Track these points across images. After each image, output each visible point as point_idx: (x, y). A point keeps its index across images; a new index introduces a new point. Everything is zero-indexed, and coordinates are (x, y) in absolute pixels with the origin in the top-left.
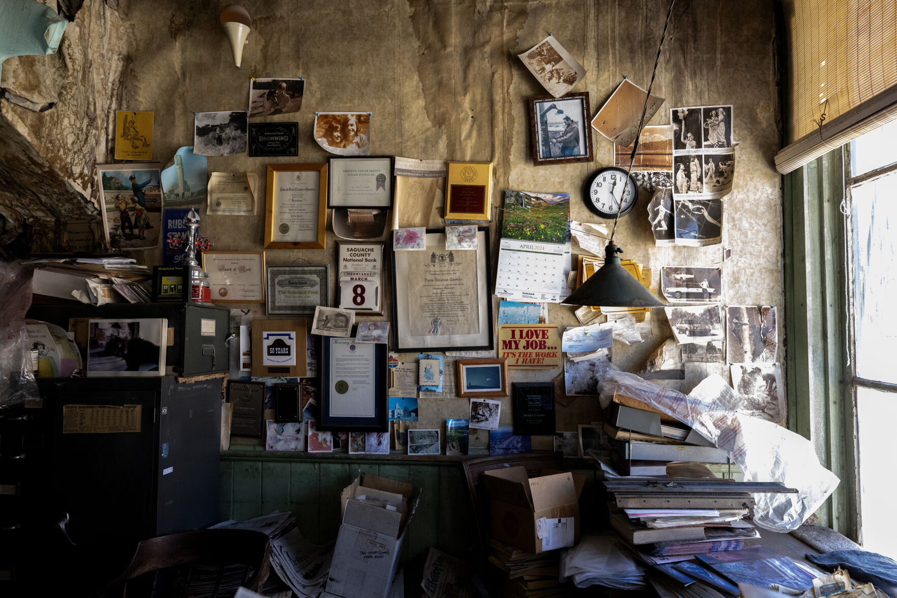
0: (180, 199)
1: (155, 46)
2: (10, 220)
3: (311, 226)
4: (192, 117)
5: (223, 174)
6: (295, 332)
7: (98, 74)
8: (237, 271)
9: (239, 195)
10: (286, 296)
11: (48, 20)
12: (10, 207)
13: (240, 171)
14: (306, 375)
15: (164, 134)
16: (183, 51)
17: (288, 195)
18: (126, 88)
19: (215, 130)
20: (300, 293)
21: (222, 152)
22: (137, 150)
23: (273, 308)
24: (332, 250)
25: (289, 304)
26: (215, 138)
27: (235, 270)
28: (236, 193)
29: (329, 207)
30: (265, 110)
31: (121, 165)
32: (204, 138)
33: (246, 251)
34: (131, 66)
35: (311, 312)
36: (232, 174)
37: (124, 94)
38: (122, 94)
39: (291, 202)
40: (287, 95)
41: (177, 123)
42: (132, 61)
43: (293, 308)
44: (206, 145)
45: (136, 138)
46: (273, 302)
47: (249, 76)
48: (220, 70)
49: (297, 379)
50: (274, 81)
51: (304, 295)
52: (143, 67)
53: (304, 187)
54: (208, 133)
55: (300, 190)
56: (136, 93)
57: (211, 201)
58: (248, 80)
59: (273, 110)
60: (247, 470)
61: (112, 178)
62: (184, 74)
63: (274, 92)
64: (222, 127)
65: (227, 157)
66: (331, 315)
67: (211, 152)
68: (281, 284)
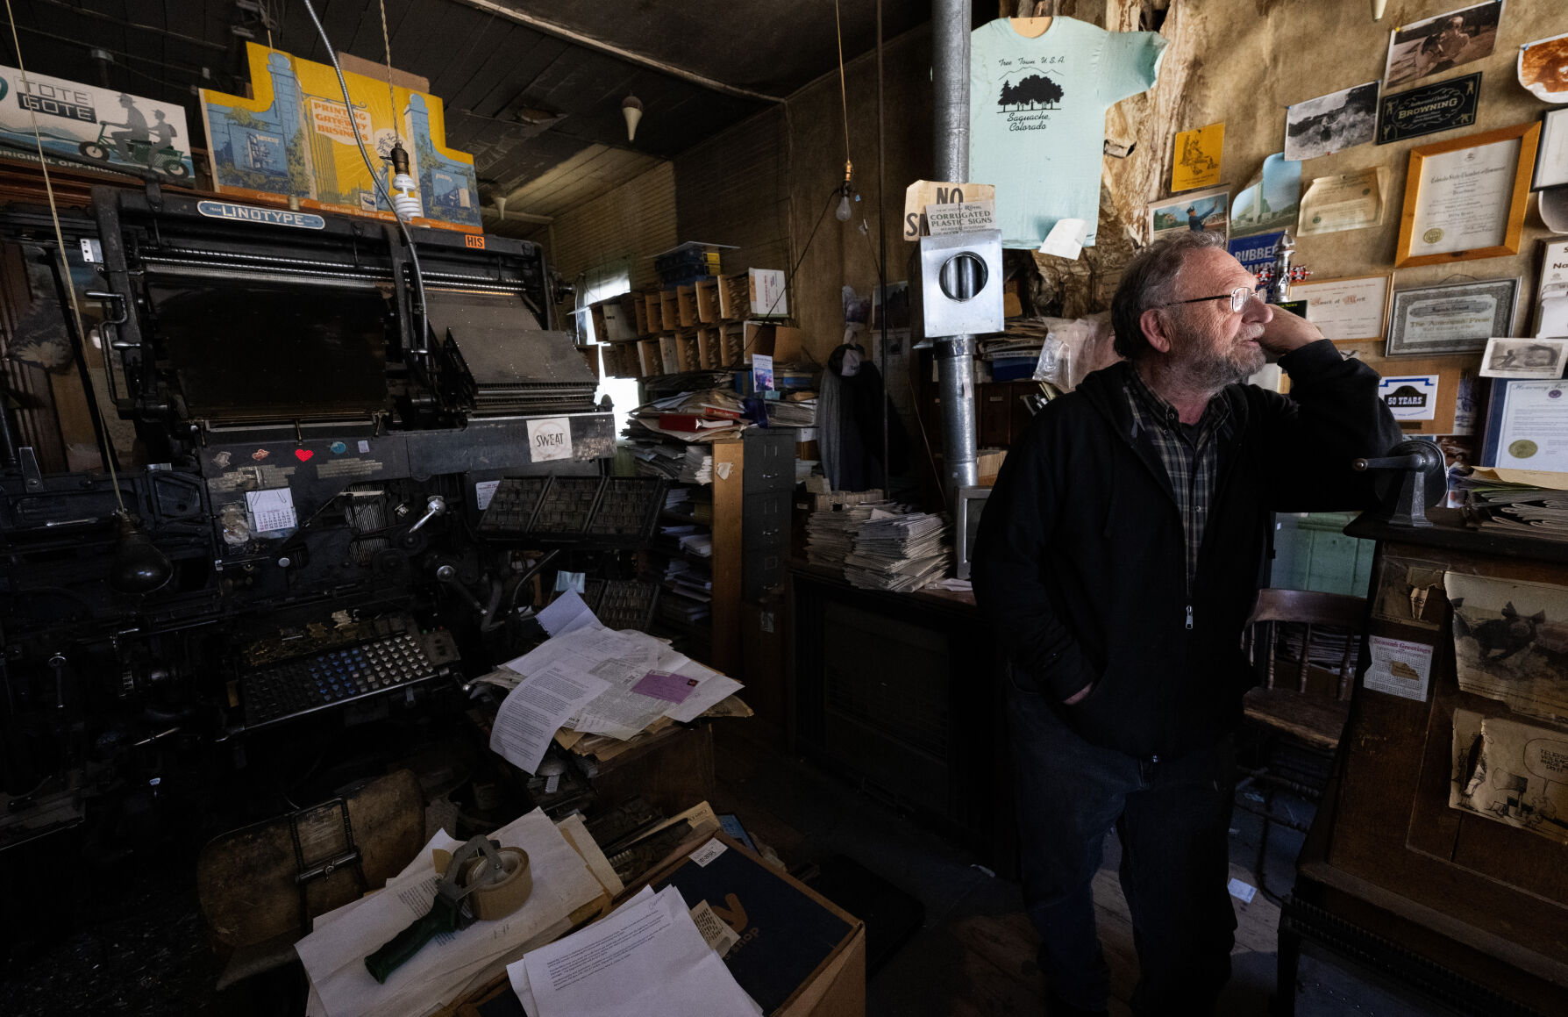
0: (1255, 223)
1: (1234, 35)
2: (1048, 281)
3: (1489, 225)
4: (1283, 114)
5: (1328, 179)
6: (1437, 377)
7: (1164, 95)
8: (1342, 303)
9: (1352, 202)
10: (1425, 329)
11: (1157, 48)
12: (1053, 267)
13: (1358, 169)
14: (1451, 431)
15: (1239, 147)
16: (1277, 27)
17: (1447, 186)
18: (1191, 102)
19: (1320, 122)
20: (1452, 322)
21: (1328, 149)
22: (1200, 175)
23: (1400, 345)
24: (1526, 254)
25: (1429, 339)
26: (1318, 133)
27: (1338, 301)
28: (1348, 200)
29: (1535, 190)
30: (1417, 70)
31: (1177, 198)
32: (1299, 137)
33: (1358, 275)
34: (1199, 72)
35: (1480, 347)
36: (1342, 176)
37: (1187, 110)
38: (1185, 111)
39: (1451, 196)
40: (1462, 35)
41: (1259, 127)
42: (1201, 65)
43: (1434, 344)
44: (1302, 146)
45: (1198, 161)
46: (1400, 338)
47: (1388, 27)
48: (1337, 34)
49: (1431, 438)
50: (1438, 20)
51: (1459, 325)
52: (1216, 68)
53: (1480, 168)
54: (1308, 129)
55: (1471, 175)
56: (1203, 104)
57: (1304, 218)
58: (1386, 34)
59: (1432, 65)
60: (1334, 542)
61: (1165, 215)
62: (1275, 60)
63: (1438, 37)
64: (1332, 116)
65: (1337, 155)
66: (1518, 350)
67: (1311, 153)
68: (1416, 313)
